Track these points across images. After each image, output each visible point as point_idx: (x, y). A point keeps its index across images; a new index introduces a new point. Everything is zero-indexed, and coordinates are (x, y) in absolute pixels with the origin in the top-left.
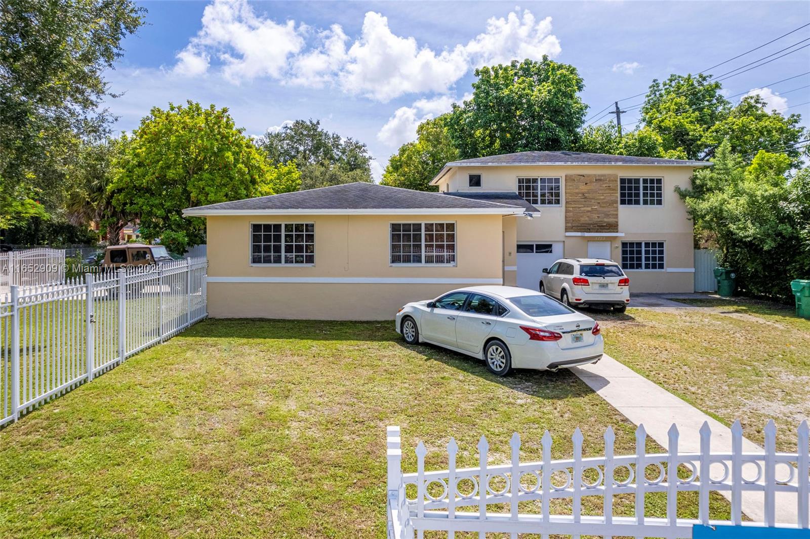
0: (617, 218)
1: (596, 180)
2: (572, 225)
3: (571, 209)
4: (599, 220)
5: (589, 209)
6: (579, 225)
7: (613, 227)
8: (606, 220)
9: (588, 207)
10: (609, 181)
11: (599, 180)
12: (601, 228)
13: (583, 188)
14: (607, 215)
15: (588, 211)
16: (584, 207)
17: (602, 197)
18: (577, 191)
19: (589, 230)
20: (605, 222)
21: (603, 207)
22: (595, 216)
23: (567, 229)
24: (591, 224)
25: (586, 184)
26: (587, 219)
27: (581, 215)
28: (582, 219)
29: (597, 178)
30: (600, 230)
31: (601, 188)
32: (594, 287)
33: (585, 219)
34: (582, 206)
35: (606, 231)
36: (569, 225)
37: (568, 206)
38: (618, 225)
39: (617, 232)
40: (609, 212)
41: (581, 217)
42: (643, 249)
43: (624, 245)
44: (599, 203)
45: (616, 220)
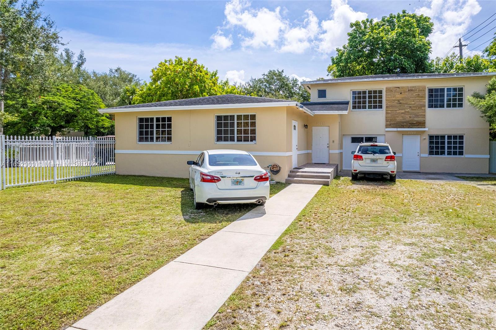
0: (425, 118)
1: (409, 90)
2: (390, 123)
3: (390, 112)
4: (411, 119)
5: (403, 111)
6: (396, 123)
7: (422, 124)
8: (416, 119)
9: (402, 110)
10: (419, 91)
11: (411, 90)
12: (412, 124)
13: (399, 96)
14: (417, 116)
15: (402, 113)
16: (399, 110)
17: (413, 103)
18: (394, 98)
19: (403, 127)
20: (415, 121)
21: (414, 110)
22: (408, 116)
23: (387, 126)
24: (405, 122)
25: (401, 93)
26: (401, 118)
27: (397, 115)
28: (397, 119)
29: (409, 89)
30: (411, 126)
31: (413, 96)
32: (367, 162)
33: (399, 119)
34: (398, 109)
35: (416, 127)
36: (388, 123)
37: (387, 109)
38: (425, 123)
39: (425, 128)
40: (418, 113)
41: (397, 117)
42: (446, 140)
43: (431, 137)
44: (410, 107)
45: (424, 119)
